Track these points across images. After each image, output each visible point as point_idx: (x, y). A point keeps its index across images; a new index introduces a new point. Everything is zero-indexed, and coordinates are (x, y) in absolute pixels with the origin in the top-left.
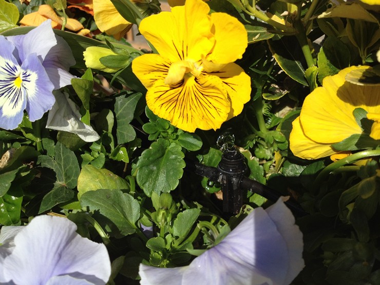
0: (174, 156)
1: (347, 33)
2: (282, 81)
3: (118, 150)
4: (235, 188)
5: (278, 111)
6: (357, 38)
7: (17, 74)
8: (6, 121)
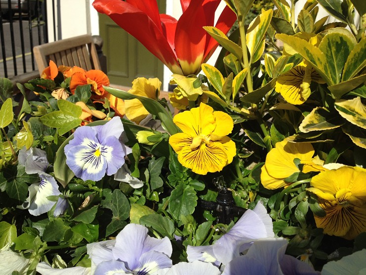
0: (190, 194)
1: (285, 117)
2: (250, 146)
3: (152, 194)
4: (228, 213)
5: (248, 166)
6: (291, 120)
7: (97, 148)
8: (93, 176)
